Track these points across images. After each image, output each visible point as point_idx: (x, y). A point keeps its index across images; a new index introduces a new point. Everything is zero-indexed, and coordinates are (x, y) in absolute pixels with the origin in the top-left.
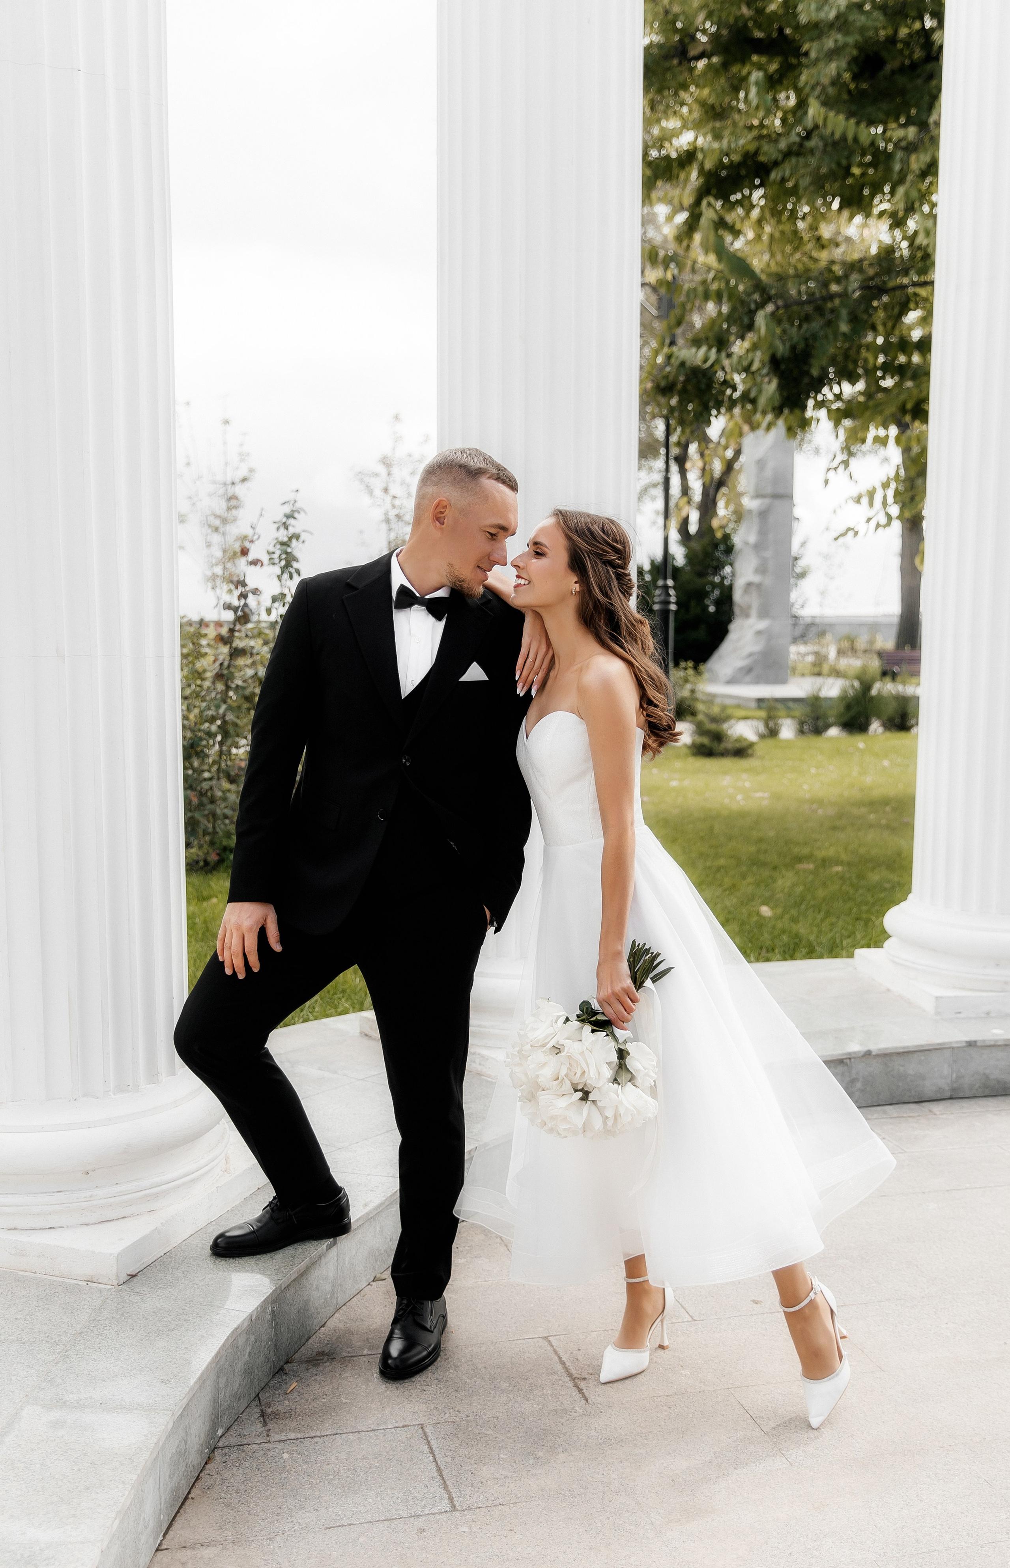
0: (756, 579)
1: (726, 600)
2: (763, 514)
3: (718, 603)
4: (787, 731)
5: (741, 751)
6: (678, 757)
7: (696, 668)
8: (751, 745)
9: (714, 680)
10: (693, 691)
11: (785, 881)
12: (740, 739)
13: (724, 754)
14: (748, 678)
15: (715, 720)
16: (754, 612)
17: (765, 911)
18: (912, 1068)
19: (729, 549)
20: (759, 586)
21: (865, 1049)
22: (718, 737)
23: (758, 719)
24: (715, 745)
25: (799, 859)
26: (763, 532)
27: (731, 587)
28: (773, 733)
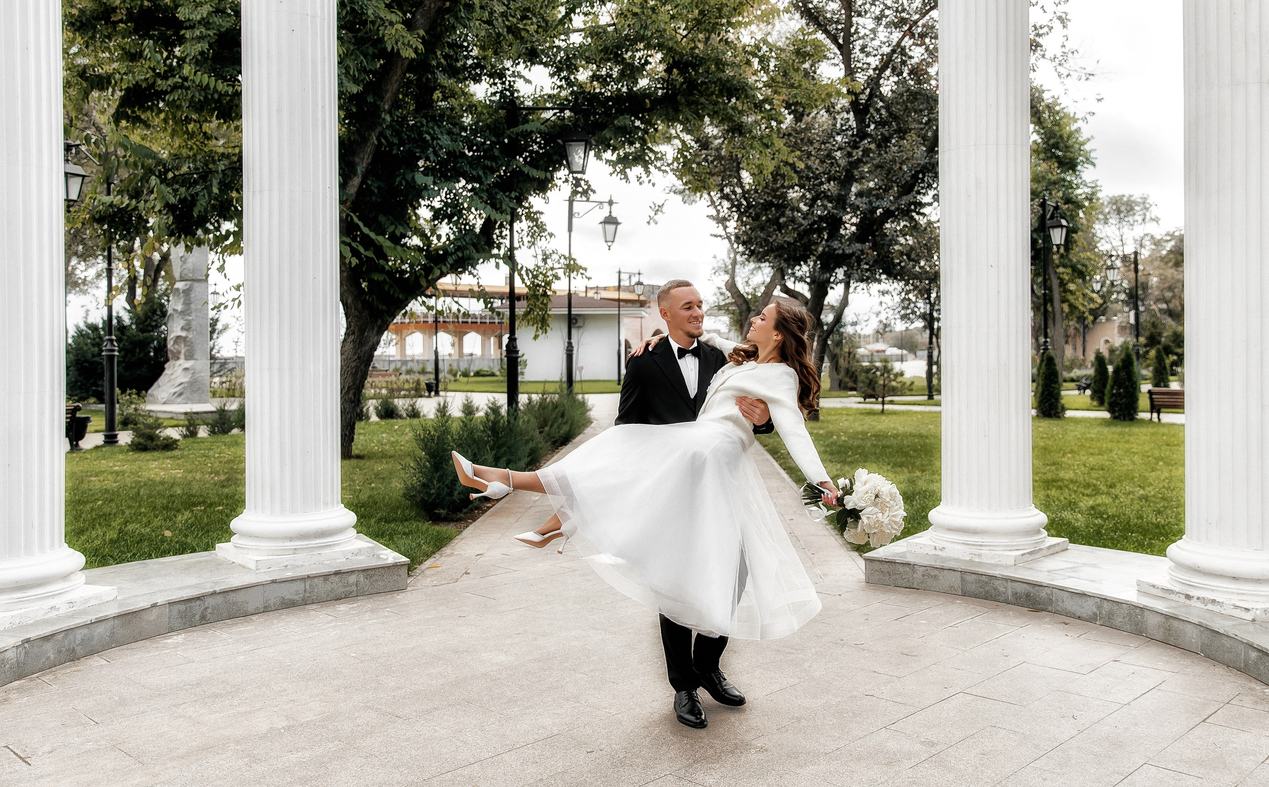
0: (184, 334)
1: (162, 348)
2: (187, 292)
3: (156, 350)
4: (203, 432)
5: (169, 445)
6: (121, 452)
7: (138, 394)
8: (176, 441)
9: (155, 402)
10: (136, 410)
11: (183, 517)
12: (168, 438)
13: (154, 449)
14: (179, 400)
15: (150, 427)
16: (182, 356)
17: (168, 533)
18: (239, 597)
19: (164, 314)
20: (185, 338)
21: (212, 590)
22: (152, 438)
23: (183, 426)
24: (149, 443)
25: (195, 504)
26: (187, 303)
27: (165, 339)
28: (193, 434)
